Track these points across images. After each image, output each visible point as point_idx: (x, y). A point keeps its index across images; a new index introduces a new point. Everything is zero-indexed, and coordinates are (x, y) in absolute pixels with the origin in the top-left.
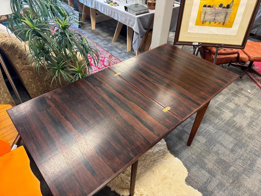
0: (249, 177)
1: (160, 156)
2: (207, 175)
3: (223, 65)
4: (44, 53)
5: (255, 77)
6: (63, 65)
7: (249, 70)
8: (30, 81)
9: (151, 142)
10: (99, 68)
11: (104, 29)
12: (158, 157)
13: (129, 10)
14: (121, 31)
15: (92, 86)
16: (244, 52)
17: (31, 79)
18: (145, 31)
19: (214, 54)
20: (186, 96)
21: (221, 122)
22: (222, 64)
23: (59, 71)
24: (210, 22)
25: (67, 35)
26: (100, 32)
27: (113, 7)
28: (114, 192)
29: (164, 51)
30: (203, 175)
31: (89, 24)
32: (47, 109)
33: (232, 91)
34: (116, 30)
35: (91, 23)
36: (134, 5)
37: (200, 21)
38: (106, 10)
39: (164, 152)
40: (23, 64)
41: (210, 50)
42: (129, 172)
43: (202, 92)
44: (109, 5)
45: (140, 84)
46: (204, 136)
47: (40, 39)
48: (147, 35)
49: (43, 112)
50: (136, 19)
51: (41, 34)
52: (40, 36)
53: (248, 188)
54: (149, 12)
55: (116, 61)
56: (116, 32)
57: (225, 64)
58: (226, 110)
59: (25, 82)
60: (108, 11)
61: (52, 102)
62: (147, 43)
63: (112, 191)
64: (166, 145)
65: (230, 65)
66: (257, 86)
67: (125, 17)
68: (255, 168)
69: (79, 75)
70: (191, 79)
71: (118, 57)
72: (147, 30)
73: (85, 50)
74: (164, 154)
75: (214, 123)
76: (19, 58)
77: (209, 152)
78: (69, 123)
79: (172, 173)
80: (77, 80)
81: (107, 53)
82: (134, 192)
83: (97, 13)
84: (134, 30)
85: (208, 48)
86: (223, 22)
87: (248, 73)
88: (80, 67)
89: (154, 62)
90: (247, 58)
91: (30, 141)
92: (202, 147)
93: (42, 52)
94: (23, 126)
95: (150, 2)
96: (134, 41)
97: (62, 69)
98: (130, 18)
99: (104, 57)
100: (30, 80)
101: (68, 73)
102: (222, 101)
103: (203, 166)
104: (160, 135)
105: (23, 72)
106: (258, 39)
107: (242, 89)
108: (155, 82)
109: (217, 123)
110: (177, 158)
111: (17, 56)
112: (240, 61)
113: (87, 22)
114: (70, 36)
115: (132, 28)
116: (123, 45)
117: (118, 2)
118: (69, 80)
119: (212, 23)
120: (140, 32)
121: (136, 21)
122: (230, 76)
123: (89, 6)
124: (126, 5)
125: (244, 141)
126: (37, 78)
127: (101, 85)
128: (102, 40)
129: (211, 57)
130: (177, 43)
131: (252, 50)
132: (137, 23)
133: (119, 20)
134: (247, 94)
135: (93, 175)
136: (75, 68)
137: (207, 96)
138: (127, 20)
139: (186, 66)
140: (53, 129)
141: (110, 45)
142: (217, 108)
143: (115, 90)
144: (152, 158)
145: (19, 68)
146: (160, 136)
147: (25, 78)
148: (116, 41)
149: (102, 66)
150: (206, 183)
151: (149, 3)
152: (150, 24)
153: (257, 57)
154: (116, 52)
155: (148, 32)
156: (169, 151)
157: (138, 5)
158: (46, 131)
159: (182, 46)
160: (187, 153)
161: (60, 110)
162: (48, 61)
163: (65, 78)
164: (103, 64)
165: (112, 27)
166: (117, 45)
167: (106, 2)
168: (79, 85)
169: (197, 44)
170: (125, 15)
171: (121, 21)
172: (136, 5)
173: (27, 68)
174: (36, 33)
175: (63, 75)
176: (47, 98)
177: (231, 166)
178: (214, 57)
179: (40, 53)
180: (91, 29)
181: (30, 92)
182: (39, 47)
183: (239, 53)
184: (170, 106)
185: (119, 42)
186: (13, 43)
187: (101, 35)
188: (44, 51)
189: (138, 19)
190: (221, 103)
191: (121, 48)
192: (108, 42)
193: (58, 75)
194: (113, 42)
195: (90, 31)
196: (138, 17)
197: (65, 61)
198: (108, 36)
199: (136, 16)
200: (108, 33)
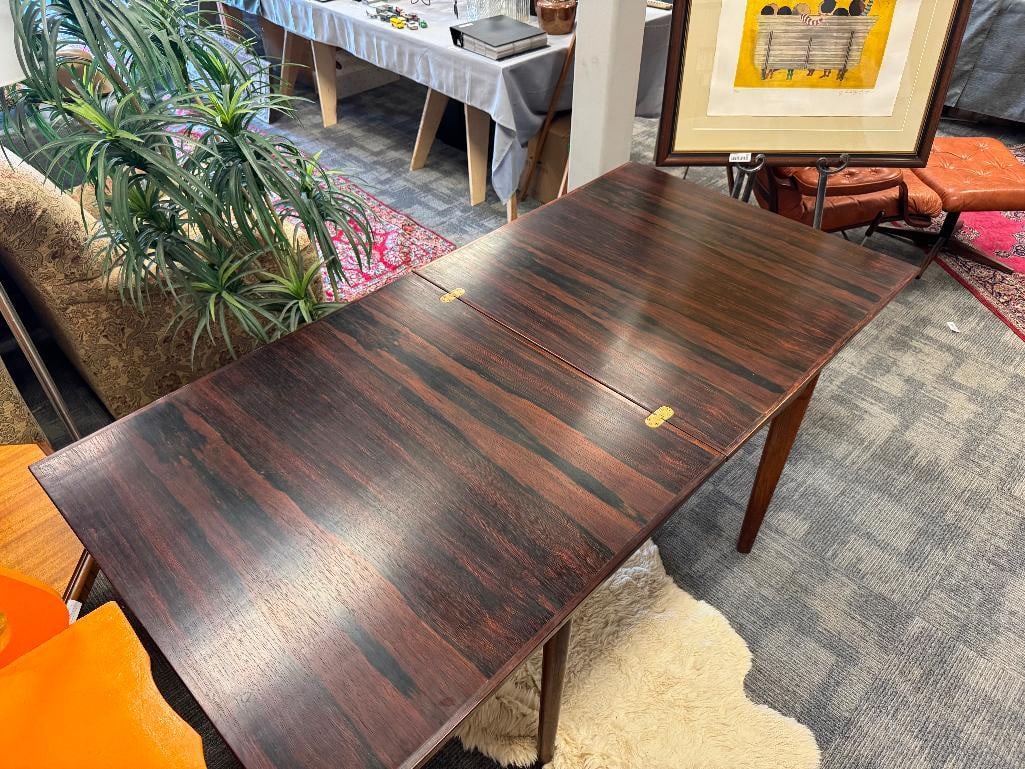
0: (982, 653)
1: (638, 602)
2: (826, 657)
3: (846, 231)
4: (157, 229)
5: (970, 270)
6: (234, 274)
7: (945, 244)
8: (100, 346)
9: (616, 548)
10: (368, 278)
11: (373, 120)
12: (631, 604)
13: (468, 41)
14: (441, 123)
15: (359, 349)
16: (924, 180)
17: (104, 336)
18: (537, 120)
19: (812, 192)
20: (729, 361)
21: (856, 453)
22: (842, 229)
23: (219, 297)
25: (245, 152)
26: (357, 133)
27: (406, 32)
28: (476, 752)
29: (623, 193)
30: (811, 662)
32: (194, 450)
33: (889, 331)
34: (422, 122)
35: (317, 98)
36: (487, 22)
37: (752, 68)
38: (378, 46)
39: (655, 585)
40: (70, 279)
41: (793, 180)
42: (527, 671)
43: (788, 342)
44: (386, 26)
45: (546, 326)
46: (798, 511)
47: (141, 175)
48: (544, 134)
49: (176, 464)
50: (501, 75)
51: (145, 156)
52: (140, 163)
53: (984, 695)
54: (548, 44)
55: (432, 244)
56: (420, 131)
57: (851, 230)
58: (872, 404)
59: (82, 352)
60: (387, 51)
61: (207, 421)
62: (548, 166)
63: (469, 751)
64: (657, 557)
65: (875, 234)
66: (981, 306)
67: (455, 70)
68: (1003, 619)
69: (298, 309)
70: (738, 294)
71: (439, 230)
72: (544, 117)
73: (317, 210)
74: (653, 591)
75: (830, 457)
76: (54, 256)
77: (824, 570)
78: (285, 500)
79: (691, 660)
80: (293, 329)
81: (394, 213)
82: (556, 748)
83: (341, 59)
84: (493, 118)
85: (786, 170)
86: (842, 67)
87: (942, 257)
88: (300, 277)
89: (590, 238)
90: (936, 201)
91: (142, 582)
92: (797, 552)
93: (149, 226)
94: (103, 524)
95: (549, 5)
96: (496, 161)
97: (233, 289)
98: (475, 74)
99: (383, 232)
100: (103, 341)
101: (254, 303)
102: (854, 371)
103: (806, 624)
104: (645, 517)
105: (73, 312)
106: (969, 127)
107: (925, 321)
108: (605, 314)
109: (845, 458)
110: (703, 602)
111: (44, 250)
112: (911, 215)
114: (258, 156)
115: (486, 110)
116: (454, 181)
117: (421, 14)
118: (263, 331)
120: (518, 124)
121: (500, 83)
122: (885, 273)
123: (309, 34)
124: (456, 23)
125: (950, 517)
126: (128, 331)
127: (396, 343)
128: (370, 167)
129: (798, 206)
130: (667, 160)
131: (951, 168)
132: (506, 91)
133: (434, 84)
134: (944, 338)
135: (405, 693)
136: (281, 283)
137: (809, 354)
138: (465, 82)
139: (712, 244)
140: (226, 526)
141: (399, 183)
142: (839, 400)
143: (454, 359)
144: (610, 609)
145: (55, 296)
146: (645, 522)
147: (82, 333)
148: (425, 166)
149: (377, 267)
150: (824, 688)
151: (543, 9)
152: (555, 94)
153: (974, 194)
154: (429, 208)
155: (547, 124)
156: (670, 580)
157: (503, 22)
158: (200, 538)
159: (683, 169)
160: (742, 579)
161: (244, 451)
162: (176, 263)
163: (247, 323)
164: (382, 260)
165: (402, 113)
166: (431, 182)
167: (376, 17)
168: (305, 348)
169: (748, 158)
170: (455, 62)
171: (441, 86)
172: (497, 21)
173: (85, 296)
174: (123, 153)
175: (238, 314)
176: (186, 408)
177: (910, 616)
178: (810, 205)
179: (141, 231)
180: (320, 125)
181: (102, 389)
182: (135, 207)
183: (903, 183)
184: (671, 404)
185: (437, 169)
186: (24, 200)
187: (362, 148)
188: (156, 221)
189: (508, 73)
190: (852, 377)
191: (448, 192)
192: (393, 172)
193: (217, 314)
194: (408, 170)
195: (316, 132)
196: (507, 68)
197: (240, 258)
198: (390, 148)
199: (497, 63)
200: (387, 136)
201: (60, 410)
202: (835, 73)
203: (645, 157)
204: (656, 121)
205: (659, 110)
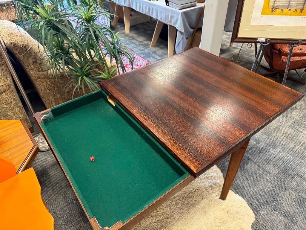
1: (214, 192)
2: (284, 220)
4: (63, 54)
6: (88, 70)
8: (47, 93)
11: (141, 32)
13: (171, 4)
14: (161, 32)
17: (49, 90)
18: (192, 30)
19: (286, 55)
21: (298, 146)
23: (82, 78)
24: (283, 9)
26: (135, 36)
27: (151, 2)
31: (122, 28)
34: (155, 32)
35: (124, 26)
37: (268, 8)
38: (143, 6)
39: (221, 187)
40: (38, 70)
41: (279, 51)
46: (275, 165)
48: (194, 35)
50: (180, 14)
52: (58, 29)
54: (197, 5)
56: (154, 34)
58: (304, 130)
59: (42, 94)
60: (145, 8)
67: (166, 13)
72: (194, 29)
75: (288, 147)
76: (33, 63)
77: (283, 187)
81: (144, 59)
83: (132, 13)
84: (177, 28)
85: (277, 47)
86: (302, 8)
88: (109, 73)
92: (274, 180)
93: (61, 52)
96: (177, 43)
97: (87, 76)
98: (172, 14)
99: (140, 65)
100: (48, 91)
101: (94, 81)
102: (298, 118)
103: (277, 207)
105: (39, 81)
109: (294, 148)
110: (238, 195)
111: (31, 60)
113: (120, 25)
115: (175, 26)
116: (164, 51)
119: (285, 10)
120: (185, 31)
121: (180, 17)
123: (122, 4)
126: (56, 88)
128: (138, 46)
129: (280, 60)
130: (235, 40)
133: (159, 18)
138: (169, 17)
141: (147, 51)
145: (33, 75)
147: (42, 88)
148: (155, 46)
152: (198, 22)
154: (155, 58)
155: (195, 32)
162: (69, 66)
163: (91, 87)
165: (150, 30)
166: (156, 51)
169: (264, 40)
170: (166, 11)
171: (161, 19)
173: (43, 76)
174: (52, 25)
175: (88, 84)
178: (285, 60)
179: (57, 54)
180: (124, 33)
182: (56, 45)
185: (159, 47)
186: (25, 44)
187: (137, 40)
188: (63, 51)
189: (183, 14)
190: (297, 120)
191: (161, 54)
192: (145, 47)
193: (81, 83)
194: (150, 47)
195: (123, 35)
196: (182, 12)
197: (90, 65)
198: (145, 40)
199: (179, 10)
200: (144, 37)
201: (31, 111)
202: (299, 10)
203: (227, 45)
204: (231, 33)
205: (232, 30)
